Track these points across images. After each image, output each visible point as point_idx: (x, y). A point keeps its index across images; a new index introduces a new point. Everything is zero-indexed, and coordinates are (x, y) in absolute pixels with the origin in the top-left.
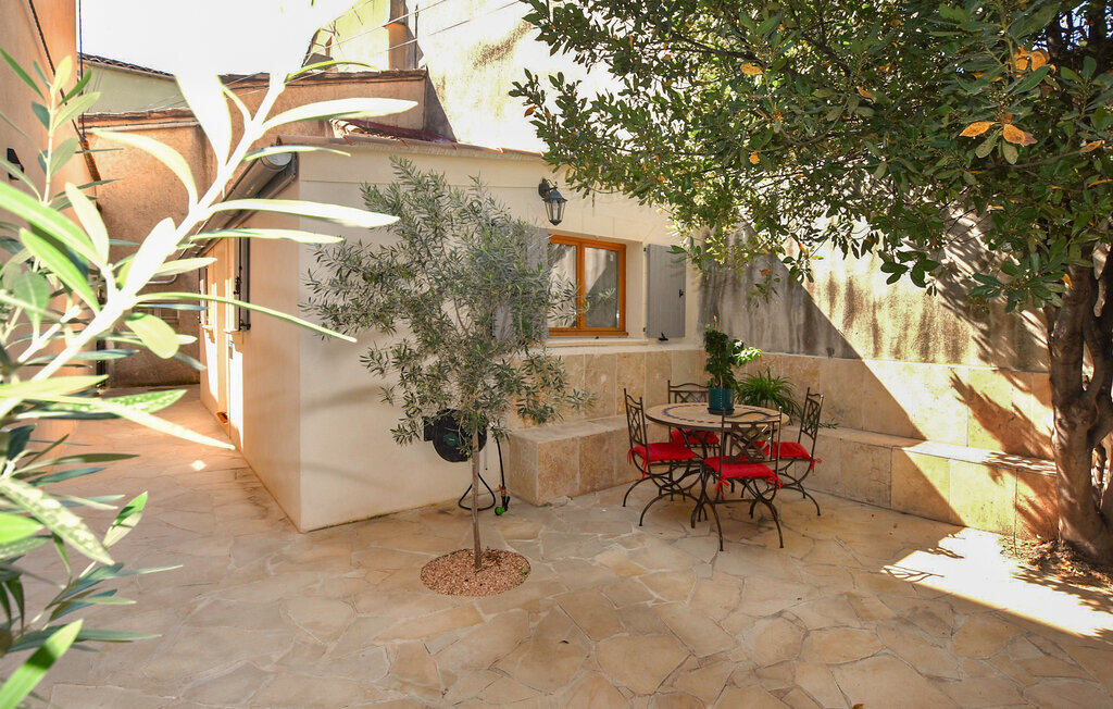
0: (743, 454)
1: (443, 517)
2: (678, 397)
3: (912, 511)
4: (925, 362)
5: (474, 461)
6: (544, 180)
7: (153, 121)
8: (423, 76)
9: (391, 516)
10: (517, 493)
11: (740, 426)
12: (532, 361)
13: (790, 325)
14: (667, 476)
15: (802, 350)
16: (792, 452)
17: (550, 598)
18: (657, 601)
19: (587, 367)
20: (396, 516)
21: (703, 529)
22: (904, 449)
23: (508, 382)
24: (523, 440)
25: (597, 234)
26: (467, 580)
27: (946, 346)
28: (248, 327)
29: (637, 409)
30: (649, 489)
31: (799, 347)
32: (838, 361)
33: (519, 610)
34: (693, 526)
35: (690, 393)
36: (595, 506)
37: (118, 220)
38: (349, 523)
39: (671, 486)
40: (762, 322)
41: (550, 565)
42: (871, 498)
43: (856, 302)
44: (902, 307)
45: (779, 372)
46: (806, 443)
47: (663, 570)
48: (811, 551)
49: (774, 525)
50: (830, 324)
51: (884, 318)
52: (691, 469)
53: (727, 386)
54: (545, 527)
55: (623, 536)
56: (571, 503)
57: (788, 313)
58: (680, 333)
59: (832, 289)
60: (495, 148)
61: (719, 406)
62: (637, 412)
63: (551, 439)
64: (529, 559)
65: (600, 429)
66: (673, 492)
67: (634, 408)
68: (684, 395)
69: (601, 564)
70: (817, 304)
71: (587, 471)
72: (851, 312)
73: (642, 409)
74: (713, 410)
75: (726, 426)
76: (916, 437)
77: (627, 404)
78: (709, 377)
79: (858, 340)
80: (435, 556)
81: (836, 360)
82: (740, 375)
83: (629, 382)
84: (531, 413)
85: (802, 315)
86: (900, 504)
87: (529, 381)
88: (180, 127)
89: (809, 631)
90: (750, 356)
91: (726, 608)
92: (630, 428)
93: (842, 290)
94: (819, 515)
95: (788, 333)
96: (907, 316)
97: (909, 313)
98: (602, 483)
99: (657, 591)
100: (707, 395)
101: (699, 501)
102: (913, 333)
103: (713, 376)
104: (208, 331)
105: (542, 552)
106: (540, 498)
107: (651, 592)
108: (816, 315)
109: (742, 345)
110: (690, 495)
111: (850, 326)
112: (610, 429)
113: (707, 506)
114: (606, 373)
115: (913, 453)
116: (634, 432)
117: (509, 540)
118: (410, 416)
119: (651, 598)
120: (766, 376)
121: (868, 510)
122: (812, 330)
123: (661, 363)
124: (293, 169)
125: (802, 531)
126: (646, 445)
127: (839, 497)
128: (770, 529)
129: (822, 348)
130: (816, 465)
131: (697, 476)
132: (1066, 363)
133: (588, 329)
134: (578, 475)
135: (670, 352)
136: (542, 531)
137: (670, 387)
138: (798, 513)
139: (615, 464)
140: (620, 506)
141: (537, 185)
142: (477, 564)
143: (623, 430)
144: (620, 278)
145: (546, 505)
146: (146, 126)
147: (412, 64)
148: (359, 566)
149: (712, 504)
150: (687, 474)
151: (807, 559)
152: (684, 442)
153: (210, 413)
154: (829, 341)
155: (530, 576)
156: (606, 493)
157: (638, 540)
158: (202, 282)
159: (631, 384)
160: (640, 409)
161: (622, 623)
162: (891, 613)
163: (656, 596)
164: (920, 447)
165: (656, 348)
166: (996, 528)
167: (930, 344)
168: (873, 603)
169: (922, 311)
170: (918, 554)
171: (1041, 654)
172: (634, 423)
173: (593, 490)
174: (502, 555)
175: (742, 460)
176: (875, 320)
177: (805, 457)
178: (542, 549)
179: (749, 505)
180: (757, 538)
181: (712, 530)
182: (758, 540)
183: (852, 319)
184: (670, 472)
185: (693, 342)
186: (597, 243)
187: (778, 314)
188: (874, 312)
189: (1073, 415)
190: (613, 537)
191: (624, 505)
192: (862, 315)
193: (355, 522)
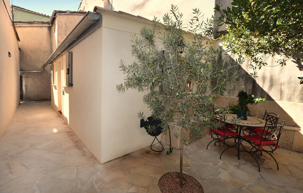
7: (35, 24)
9: (131, 155)
13: (246, 89)
21: (243, 160)
28: (72, 85)
34: (239, 159)
37: (25, 53)
38: (117, 159)
41: (206, 181)
43: (274, 83)
44: (293, 85)
47: (250, 183)
50: (263, 89)
51: (285, 88)
55: (219, 164)
57: (245, 85)
59: (264, 78)
64: (196, 178)
72: (271, 86)
79: (274, 94)
85: (251, 86)
88: (43, 27)
93: (268, 78)
102: (297, 93)
104: (54, 86)
105: (198, 174)
108: (257, 86)
111: (271, 90)
115: (302, 132)
124: (100, 22)
128: (264, 160)
146: (33, 26)
153: (55, 110)
154: (261, 94)
157: (226, 166)
158: (52, 71)
174: (184, 176)
176: (281, 88)
180: (264, 165)
181: (246, 161)
188: (281, 86)
190: (216, 165)
191: (207, 149)
192: (276, 87)
193: (119, 158)
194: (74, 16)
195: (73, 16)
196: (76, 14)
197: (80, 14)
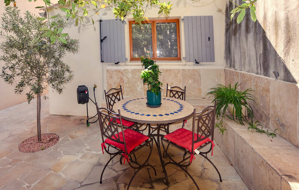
13: (256, 54)
15: (262, 73)
31: (261, 70)
32: (281, 82)
40: (245, 53)
43: (291, 33)
50: (276, 52)
57: (255, 46)
59: (276, 24)
70: (268, 38)
72: (289, 42)
83: (171, 82)
85: (262, 47)
93: (282, 25)
95: (255, 60)
111: (288, 54)
122: (267, 58)
123: (193, 75)
129: (272, 71)
135: (200, 69)
154: (275, 66)
183: (289, 48)
192: (296, 44)
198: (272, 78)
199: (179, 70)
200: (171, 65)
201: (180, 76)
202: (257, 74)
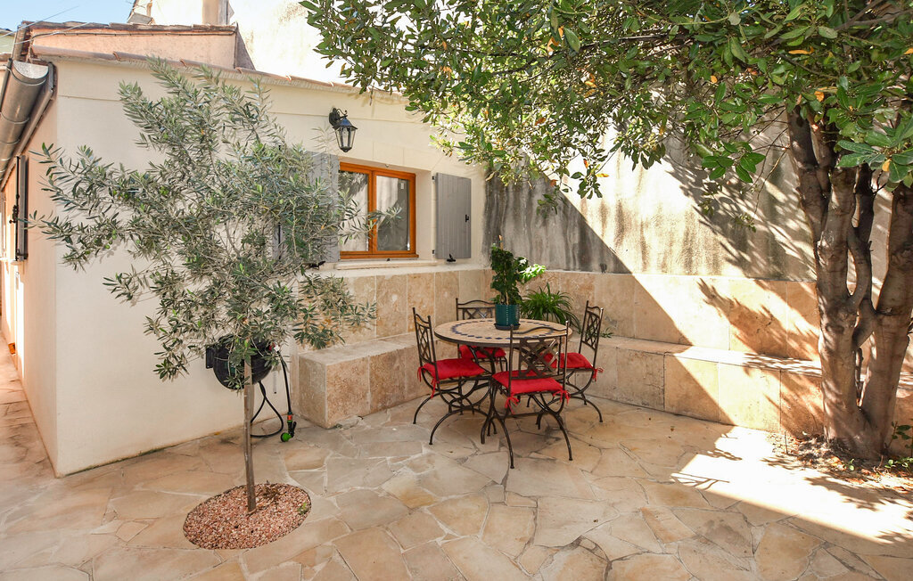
0: (532, 370)
1: (225, 447)
2: (466, 314)
3: (684, 412)
4: (688, 274)
5: (246, 393)
6: (334, 109)
8: (233, 31)
9: (167, 450)
10: (306, 416)
11: (528, 341)
12: (310, 282)
13: (567, 244)
14: (457, 391)
15: (577, 267)
16: (577, 363)
17: (329, 543)
18: (449, 537)
19: (379, 287)
20: (175, 450)
21: (493, 445)
22: (676, 355)
23: (282, 306)
24: (312, 363)
25: (388, 163)
26: (236, 527)
27: (708, 260)
28: (26, 256)
29: (426, 328)
30: (438, 405)
31: (575, 264)
32: (611, 275)
33: (291, 563)
34: (483, 442)
35: (477, 310)
36: (386, 425)
38: (117, 461)
39: (459, 400)
40: (541, 243)
41: (333, 499)
42: (646, 401)
43: (626, 222)
44: (666, 226)
45: (557, 288)
46: (587, 353)
47: (453, 496)
48: (599, 462)
49: (561, 435)
50: (603, 242)
51: (650, 236)
52: (480, 383)
53: (513, 302)
54: (332, 453)
55: (412, 457)
56: (362, 423)
57: (564, 233)
58: (467, 255)
59: (603, 211)
60: (284, 76)
61: (506, 321)
62: (425, 331)
63: (340, 361)
64: (311, 494)
65: (391, 347)
66: (462, 408)
67: (422, 326)
68: (471, 312)
69: (389, 494)
70: (590, 225)
71: (378, 389)
72: (621, 230)
73: (430, 328)
74: (499, 326)
75: (514, 342)
76: (683, 343)
77: (416, 323)
78: (495, 294)
79: (628, 255)
80: (205, 498)
81: (609, 276)
82: (524, 292)
83: (418, 301)
84: (309, 337)
85: (577, 235)
86: (672, 406)
87: (307, 304)
89: (610, 563)
90: (535, 272)
91: (521, 540)
92: (419, 345)
93: (613, 212)
94: (601, 421)
95: (564, 252)
96: (671, 234)
97: (673, 231)
98: (394, 400)
99: (448, 524)
100: (494, 312)
101: (488, 416)
102: (678, 248)
103: (499, 293)
105: (326, 484)
106: (330, 421)
107: (442, 526)
108: (590, 235)
109: (527, 263)
110: (479, 411)
111: (621, 244)
112: (401, 347)
113: (495, 421)
114: (396, 292)
115: (685, 358)
116: (424, 349)
117: (293, 470)
118: (168, 349)
119: (441, 533)
120: (546, 291)
121: (645, 413)
122: (587, 249)
123: (449, 283)
124: (51, 84)
125: (588, 439)
126: (435, 364)
127: (616, 401)
128: (558, 439)
129: (595, 265)
130: (598, 373)
131: (485, 390)
132: (833, 271)
133: (379, 252)
134: (369, 394)
135: (458, 272)
136: (328, 457)
137: (457, 304)
138: (581, 420)
139: (406, 381)
140: (410, 424)
141: (328, 115)
142: (251, 506)
143: (413, 347)
144: (411, 205)
145: (335, 427)
147: (224, 21)
148: (115, 516)
149: (502, 421)
150: (476, 388)
151: (597, 471)
152: (473, 357)
153: (7, 344)
154: (602, 258)
155: (310, 515)
156: (398, 410)
157: (429, 461)
159: (422, 303)
160: (428, 328)
161: (408, 572)
162: (690, 532)
163: (447, 531)
164: (689, 352)
165: (445, 268)
166: (762, 425)
167: (693, 258)
168: (669, 520)
169: (684, 229)
170: (700, 458)
171: (846, 570)
172: (423, 342)
173: (385, 408)
174: (282, 491)
175: (531, 374)
176: (643, 238)
177: (587, 367)
178: (326, 480)
179: (536, 417)
180: (546, 451)
181: (502, 445)
182: (546, 453)
183: (622, 238)
184: (459, 388)
185: (479, 262)
186: (389, 172)
187: (554, 234)
188: (642, 231)
189: (841, 320)
190: (402, 459)
191: (415, 423)
192: (631, 234)
193: (124, 460)
194: (94, 36)
195: (89, 37)
196: (99, 31)
197: (114, 32)
198: (596, 273)
199: (431, 274)
200: (403, 266)
201: (433, 286)
202: (568, 269)
